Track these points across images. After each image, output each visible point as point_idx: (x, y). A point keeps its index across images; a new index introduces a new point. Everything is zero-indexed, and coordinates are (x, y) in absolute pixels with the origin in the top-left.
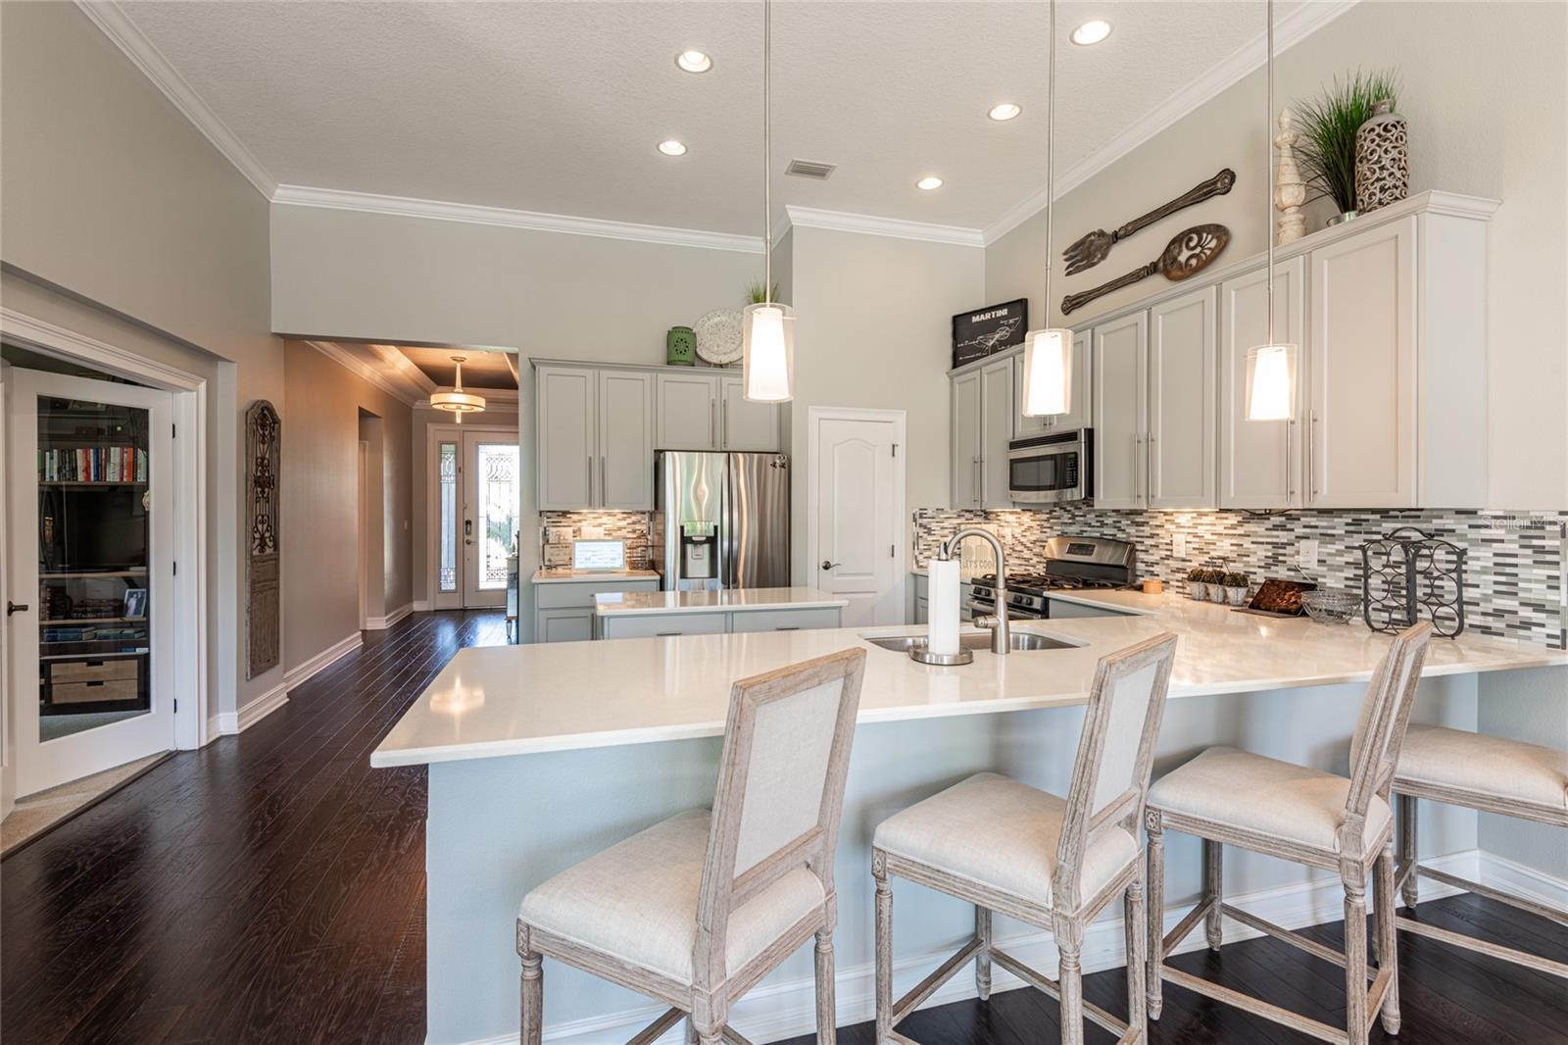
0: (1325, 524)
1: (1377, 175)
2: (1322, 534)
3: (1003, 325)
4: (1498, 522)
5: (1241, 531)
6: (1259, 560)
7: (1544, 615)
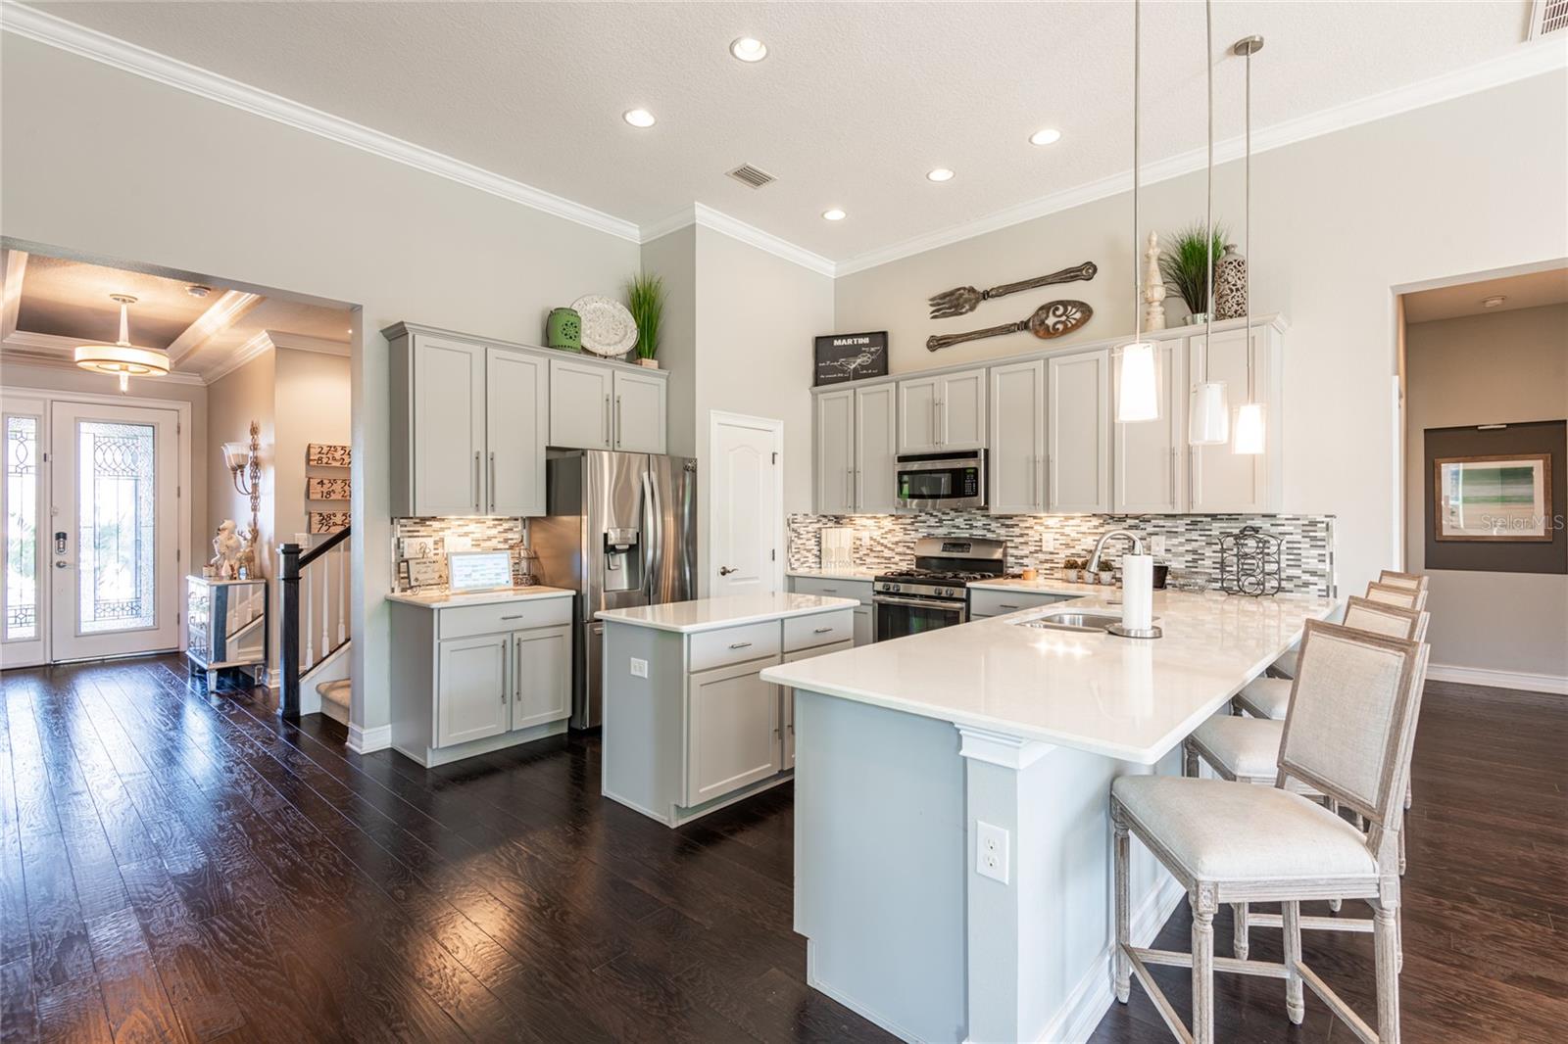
0: (1170, 524)
1: (1234, 293)
2: (1168, 532)
3: (865, 351)
4: (1289, 522)
5: (1101, 530)
6: (1117, 551)
7: (1316, 578)
